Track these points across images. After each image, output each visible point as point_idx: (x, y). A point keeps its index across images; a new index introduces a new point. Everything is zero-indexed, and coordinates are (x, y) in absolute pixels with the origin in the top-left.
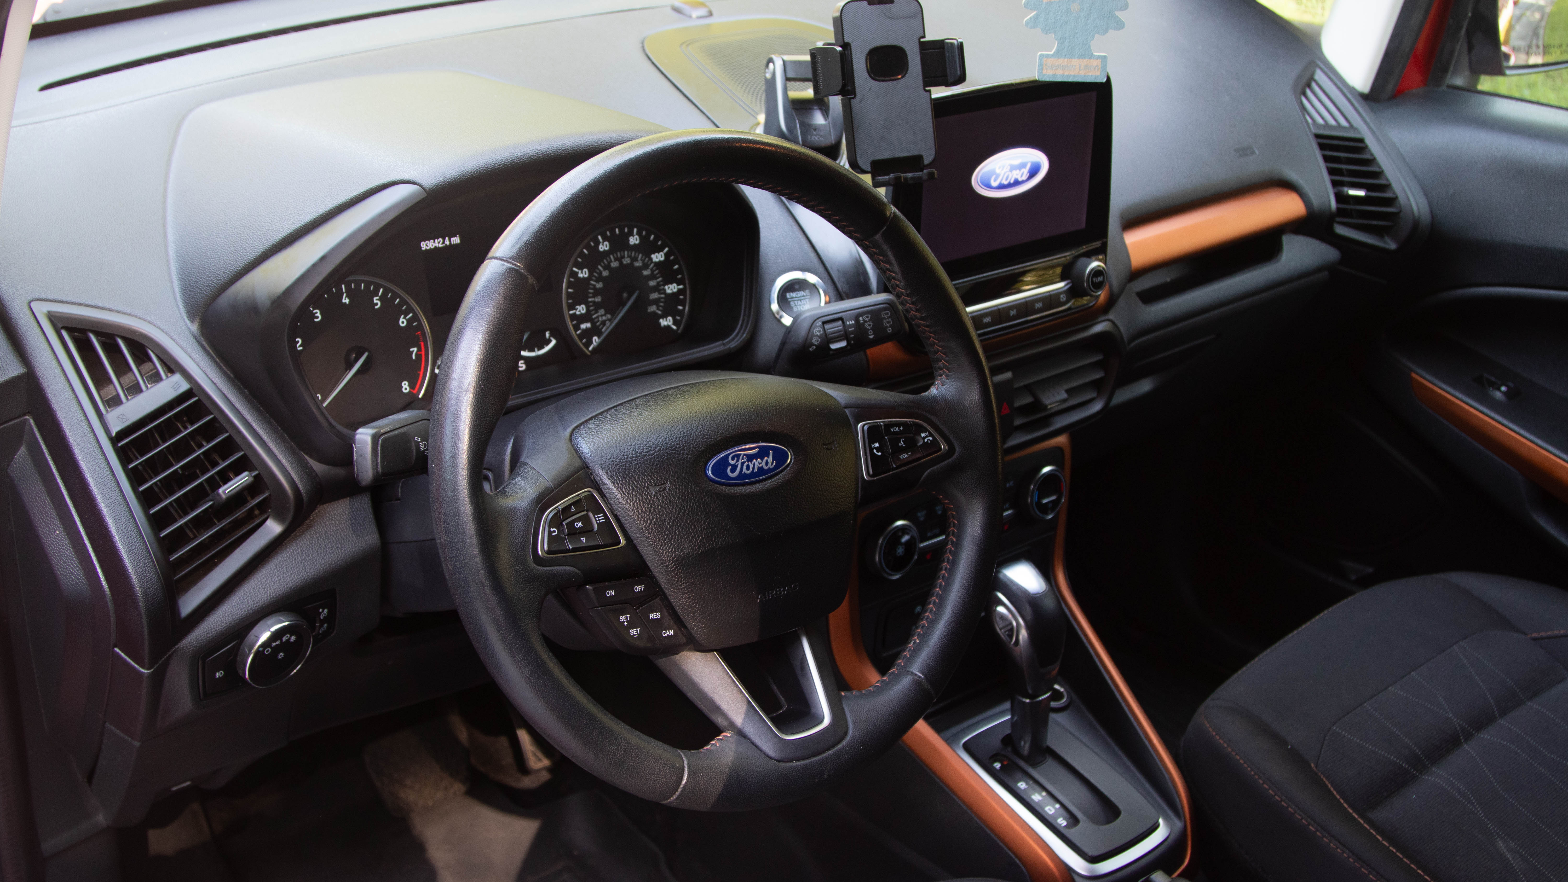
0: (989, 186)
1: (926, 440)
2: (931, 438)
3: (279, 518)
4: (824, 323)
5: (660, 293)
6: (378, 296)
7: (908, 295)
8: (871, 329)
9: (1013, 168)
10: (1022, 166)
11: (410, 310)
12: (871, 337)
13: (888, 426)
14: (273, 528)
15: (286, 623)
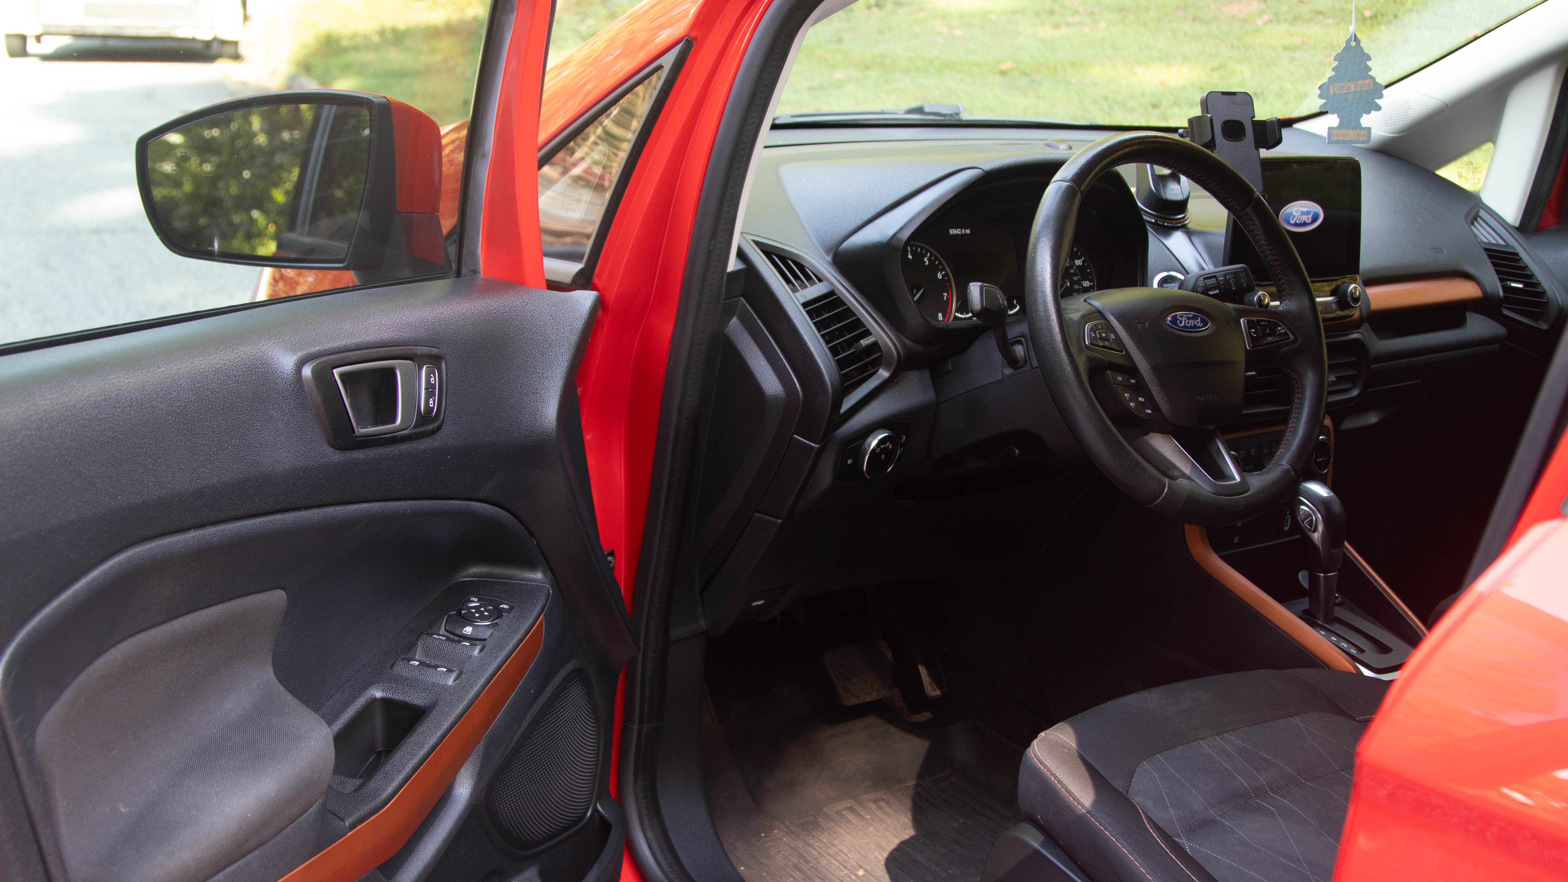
0: (1289, 223)
1: (1281, 331)
2: (1284, 331)
3: (887, 368)
4: (1205, 279)
5: (1080, 286)
6: (927, 257)
7: (1267, 245)
8: (1234, 283)
9: (1303, 213)
10: (1307, 213)
11: (943, 269)
12: (1234, 288)
13: (1259, 321)
14: (884, 374)
15: (886, 434)
